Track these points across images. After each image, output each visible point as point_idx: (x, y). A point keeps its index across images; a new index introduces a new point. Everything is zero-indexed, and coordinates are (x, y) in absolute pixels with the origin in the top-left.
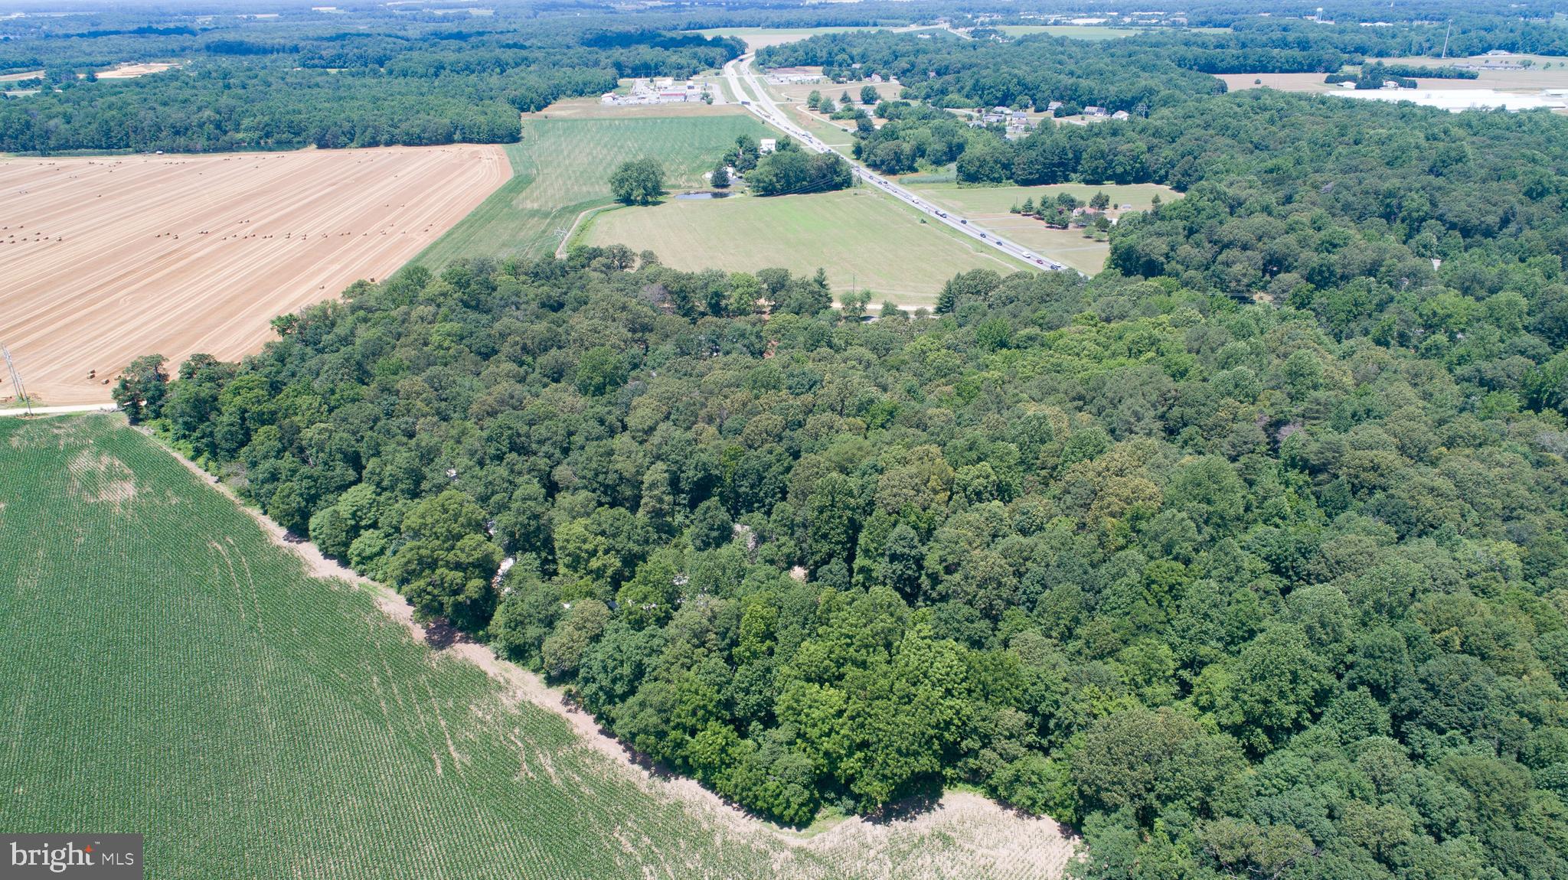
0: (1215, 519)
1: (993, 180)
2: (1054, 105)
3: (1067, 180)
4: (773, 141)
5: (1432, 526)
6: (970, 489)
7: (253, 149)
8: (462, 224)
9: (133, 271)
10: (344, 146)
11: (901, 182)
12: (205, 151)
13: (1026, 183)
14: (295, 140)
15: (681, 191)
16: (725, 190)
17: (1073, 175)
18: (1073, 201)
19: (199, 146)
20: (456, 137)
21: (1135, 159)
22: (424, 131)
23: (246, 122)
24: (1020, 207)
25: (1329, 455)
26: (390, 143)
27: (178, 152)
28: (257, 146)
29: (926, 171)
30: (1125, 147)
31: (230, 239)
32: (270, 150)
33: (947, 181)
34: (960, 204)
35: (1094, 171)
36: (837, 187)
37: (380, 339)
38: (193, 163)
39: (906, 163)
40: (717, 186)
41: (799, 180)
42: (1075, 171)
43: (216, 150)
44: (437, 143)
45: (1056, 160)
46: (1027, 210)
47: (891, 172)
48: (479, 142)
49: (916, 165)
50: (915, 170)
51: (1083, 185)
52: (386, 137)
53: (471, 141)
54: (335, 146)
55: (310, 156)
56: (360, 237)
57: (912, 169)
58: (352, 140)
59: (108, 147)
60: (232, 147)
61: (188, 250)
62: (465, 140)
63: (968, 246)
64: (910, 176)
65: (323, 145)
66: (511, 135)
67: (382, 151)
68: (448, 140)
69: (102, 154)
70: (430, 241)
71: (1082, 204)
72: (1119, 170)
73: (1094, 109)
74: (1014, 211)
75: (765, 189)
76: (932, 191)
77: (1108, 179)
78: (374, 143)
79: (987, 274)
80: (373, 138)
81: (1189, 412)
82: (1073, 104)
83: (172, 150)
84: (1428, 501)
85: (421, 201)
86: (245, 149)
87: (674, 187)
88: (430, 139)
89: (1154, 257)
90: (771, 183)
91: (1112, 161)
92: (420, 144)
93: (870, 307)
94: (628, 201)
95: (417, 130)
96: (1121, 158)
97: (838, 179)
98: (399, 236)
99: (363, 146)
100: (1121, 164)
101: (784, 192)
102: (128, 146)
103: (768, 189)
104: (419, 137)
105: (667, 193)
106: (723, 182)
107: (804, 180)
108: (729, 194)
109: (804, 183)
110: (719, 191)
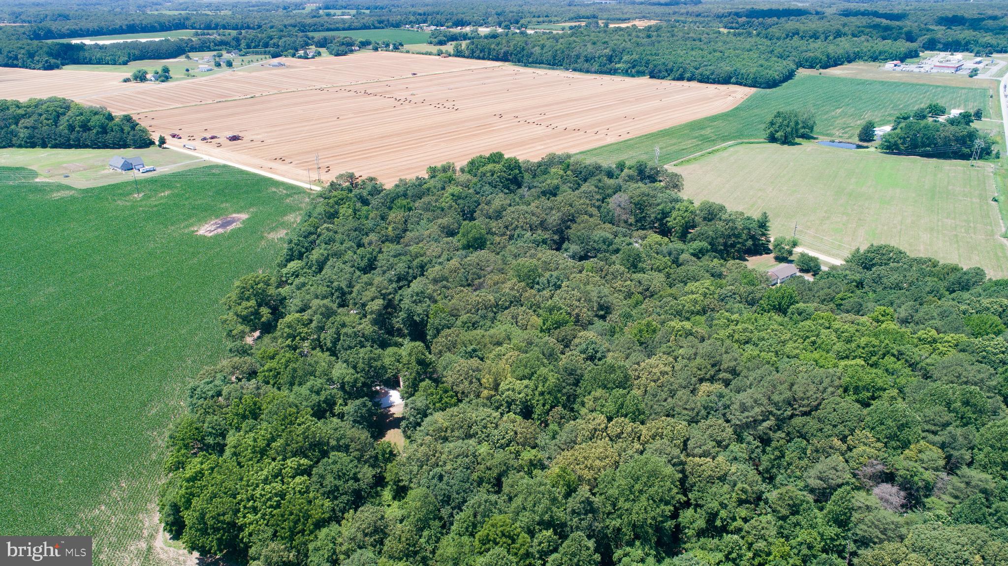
4: (963, 111)
8: (646, 135)
9: (456, 131)
10: (662, 78)
12: (596, 72)
14: (644, 71)
15: (828, 139)
16: (865, 144)
19: (594, 70)
20: (733, 80)
22: (712, 74)
23: (625, 58)
26: (689, 80)
27: (583, 72)
28: (626, 73)
31: (522, 122)
32: (633, 76)
38: (578, 78)
40: (861, 140)
41: (924, 145)
43: (601, 72)
44: (719, 82)
48: (745, 85)
52: (688, 75)
53: (740, 84)
54: (658, 78)
55: (645, 80)
56: (582, 133)
58: (669, 75)
59: (554, 65)
60: (613, 72)
61: (496, 124)
62: (738, 83)
65: (652, 76)
66: (767, 83)
67: (685, 83)
69: (549, 69)
70: (611, 142)
75: (888, 147)
78: (681, 78)
80: (681, 75)
83: (580, 70)
85: (646, 118)
87: (827, 135)
88: (714, 79)
90: (896, 144)
92: (707, 82)
95: (708, 73)
98: (602, 135)
99: (674, 79)
102: (561, 65)
103: (892, 148)
104: (708, 78)
105: (815, 138)
106: (867, 136)
107: (929, 146)
108: (867, 147)
109: (928, 149)
110: (861, 143)
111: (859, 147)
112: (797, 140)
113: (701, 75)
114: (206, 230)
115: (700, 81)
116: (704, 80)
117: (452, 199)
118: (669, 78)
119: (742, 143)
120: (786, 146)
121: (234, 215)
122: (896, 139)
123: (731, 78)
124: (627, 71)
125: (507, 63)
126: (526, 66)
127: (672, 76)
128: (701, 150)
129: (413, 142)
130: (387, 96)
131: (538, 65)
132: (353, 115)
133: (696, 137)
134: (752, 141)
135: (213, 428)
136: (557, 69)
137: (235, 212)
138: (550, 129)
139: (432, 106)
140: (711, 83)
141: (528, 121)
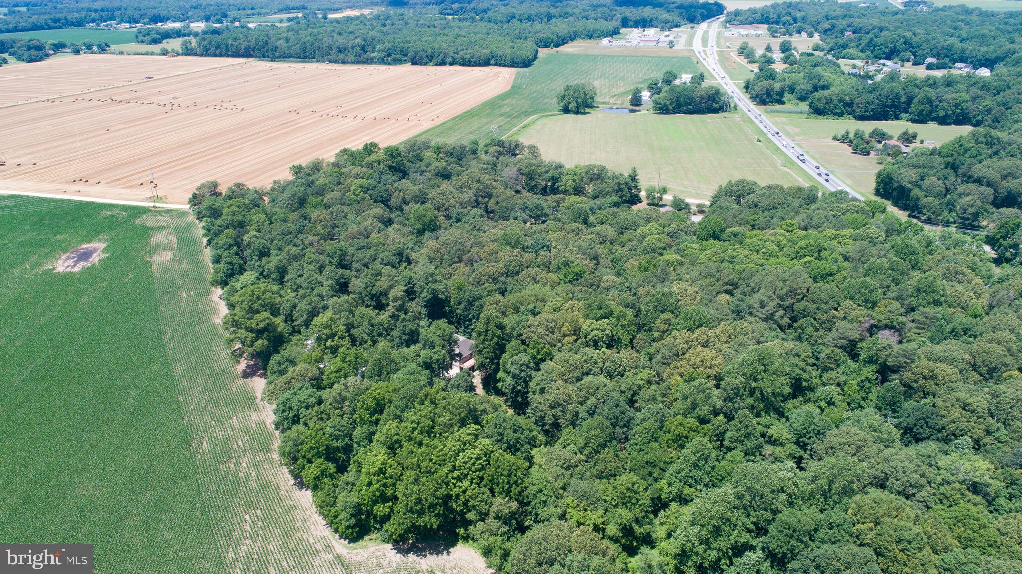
0: (757, 394)
1: (835, 114)
2: (929, 60)
3: (897, 118)
4: (690, 76)
5: (954, 435)
6: (590, 337)
7: (380, 63)
8: (456, 117)
9: (263, 131)
10: (425, 65)
11: (766, 112)
12: (353, 63)
13: (862, 118)
14: (403, 59)
15: (607, 107)
16: (637, 108)
17: (903, 115)
18: (884, 134)
19: (349, 60)
20: (492, 62)
21: (956, 106)
22: (472, 57)
23: (378, 47)
24: (839, 136)
25: (902, 360)
26: (451, 64)
27: (339, 63)
28: (382, 62)
29: (791, 104)
30: (949, 96)
31: (325, 116)
32: (389, 64)
33: (801, 113)
34: (797, 130)
35: (920, 113)
36: (715, 111)
37: (325, 185)
38: (341, 70)
39: (775, 97)
40: (633, 105)
41: (686, 104)
42: (906, 112)
43: (359, 63)
44: (479, 65)
45: (889, 102)
46: (844, 139)
47: (763, 103)
48: (505, 66)
49: (784, 99)
50: (783, 103)
51: (909, 123)
52: (450, 60)
53: (500, 65)
54: (421, 65)
55: (407, 68)
56: (394, 121)
57: (781, 102)
58: (431, 61)
60: (369, 61)
61: (300, 121)
62: (497, 64)
63: (779, 161)
64: (777, 107)
65: (414, 63)
66: (524, 62)
67: (446, 68)
68: (486, 63)
70: (430, 127)
71: (891, 138)
72: (942, 113)
73: (962, 65)
74: (835, 139)
75: (660, 109)
76: (784, 119)
77: (934, 119)
78: (443, 63)
79: (748, 184)
80: (443, 60)
81: (812, 307)
82: (946, 60)
83: (336, 62)
84: (956, 413)
85: (442, 102)
86: (375, 63)
87: (604, 103)
88: (475, 62)
89: (903, 184)
90: (665, 105)
91: (937, 106)
92: (469, 66)
93: (665, 197)
94: (566, 110)
95: (468, 57)
96: (945, 105)
97: (715, 106)
98: (416, 122)
99: (436, 65)
100: (943, 109)
101: (674, 112)
103: (663, 110)
104: (469, 61)
105: (597, 107)
106: (636, 102)
107: (690, 104)
108: (639, 111)
109: (690, 107)
110: (634, 108)
111: (632, 111)
112: (587, 110)
113: (463, 59)
114: (63, 264)
115: (462, 65)
116: (466, 63)
117: (361, 191)
118: (431, 64)
119: (543, 116)
120: (579, 116)
121: (84, 246)
122: (665, 101)
123: (489, 60)
124: (383, 60)
125: (250, 60)
126: (272, 61)
127: (434, 61)
128: (514, 126)
129: (223, 147)
130: (146, 102)
131: (286, 59)
132: (122, 126)
133: (501, 115)
134: (549, 114)
135: (339, 430)
136: (309, 62)
137: (82, 242)
138: (358, 121)
139: (211, 109)
140: (473, 66)
141: (331, 115)
